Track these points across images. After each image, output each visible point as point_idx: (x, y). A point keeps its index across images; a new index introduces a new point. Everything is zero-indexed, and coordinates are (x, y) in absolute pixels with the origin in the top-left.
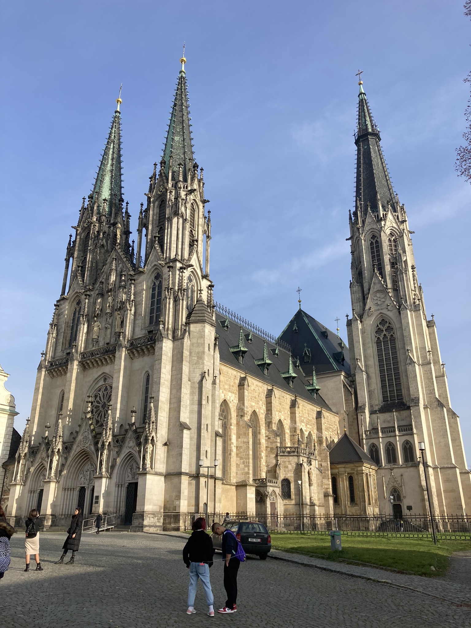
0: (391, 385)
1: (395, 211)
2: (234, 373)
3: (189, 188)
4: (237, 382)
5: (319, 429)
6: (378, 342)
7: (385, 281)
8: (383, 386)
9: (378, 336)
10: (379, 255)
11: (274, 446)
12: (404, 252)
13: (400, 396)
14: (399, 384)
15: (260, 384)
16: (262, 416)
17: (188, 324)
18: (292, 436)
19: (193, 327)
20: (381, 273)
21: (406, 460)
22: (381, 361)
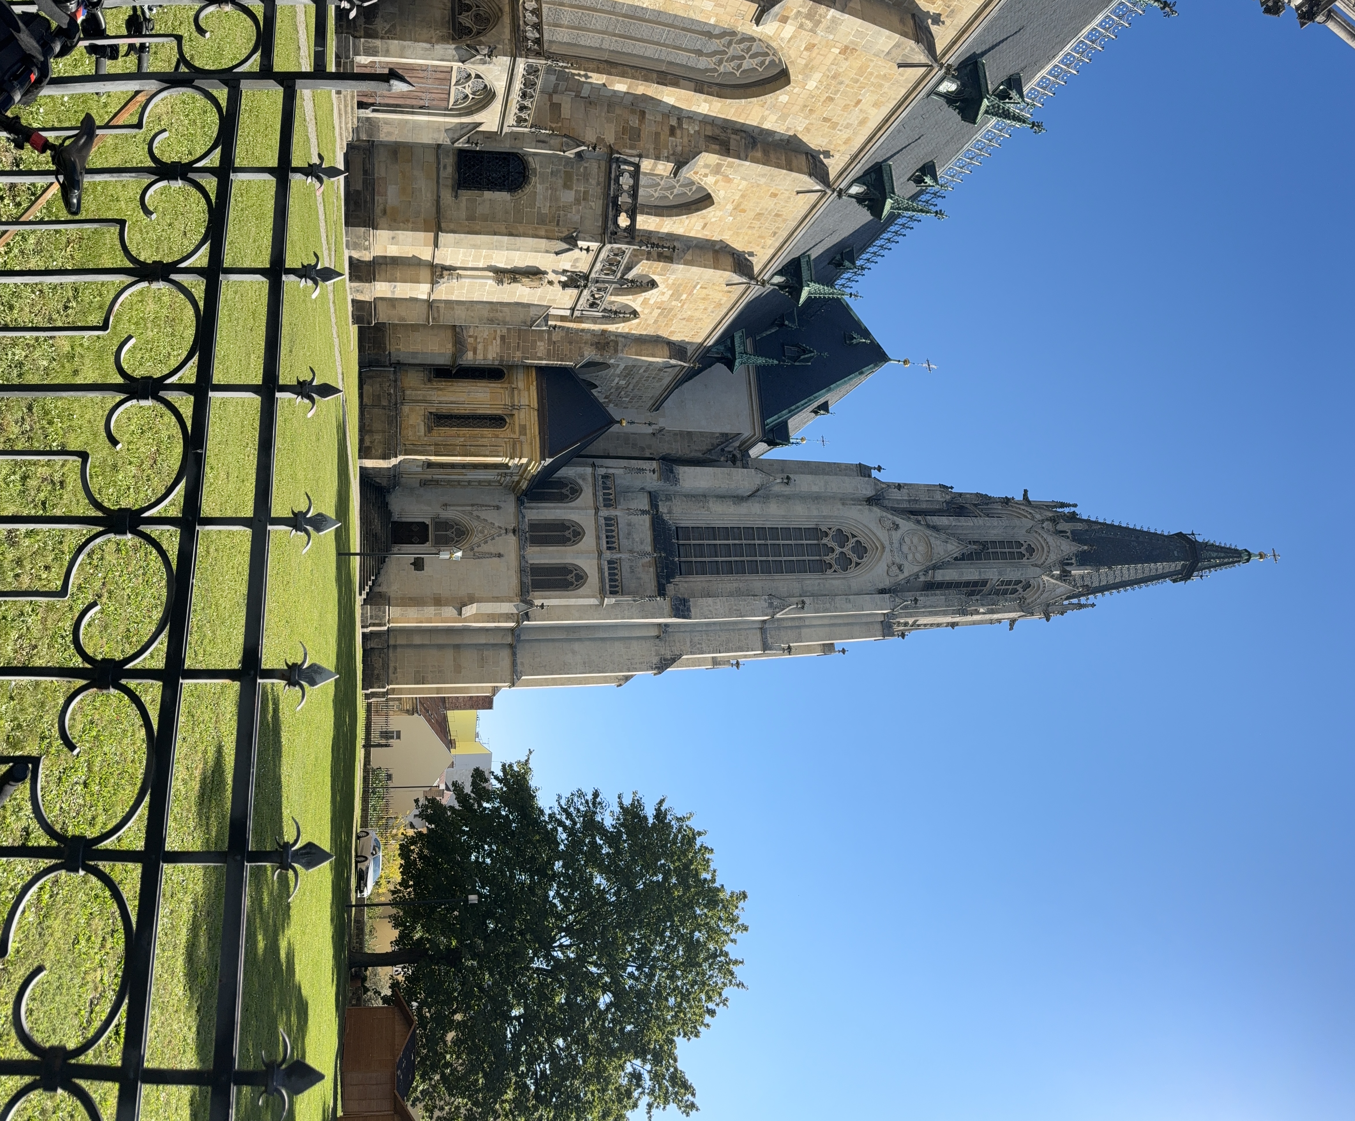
6: (816, 533)
8: (713, 532)
9: (831, 533)
13: (689, 570)
20: (963, 558)
21: (537, 570)
22: (774, 532)
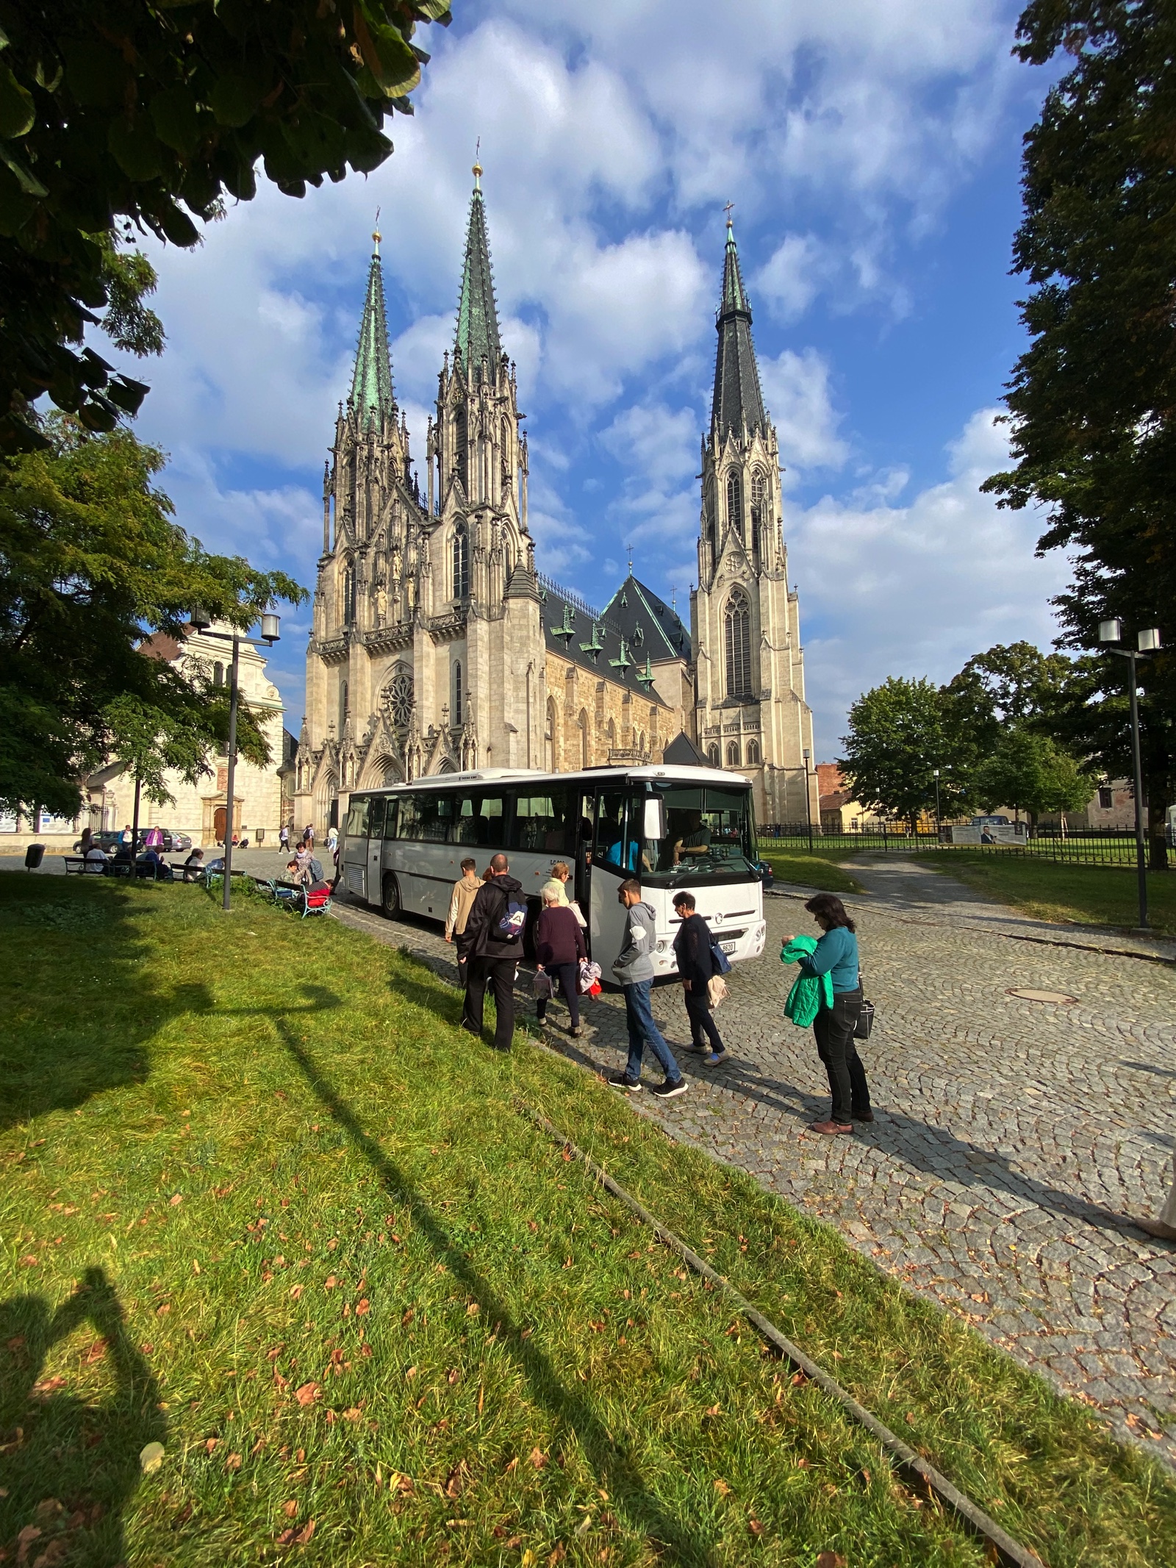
0: (738, 675)
1: (764, 437)
2: (561, 662)
3: (498, 395)
4: (564, 673)
5: (653, 727)
6: (728, 622)
7: (743, 540)
8: (729, 677)
9: (728, 613)
10: (737, 502)
11: (605, 748)
12: (771, 498)
13: (748, 687)
14: (748, 674)
15: (590, 676)
16: (592, 715)
17: (505, 598)
18: (624, 737)
19: (513, 603)
20: (738, 528)
21: (750, 761)
22: (729, 645)
